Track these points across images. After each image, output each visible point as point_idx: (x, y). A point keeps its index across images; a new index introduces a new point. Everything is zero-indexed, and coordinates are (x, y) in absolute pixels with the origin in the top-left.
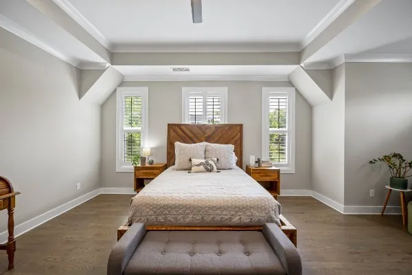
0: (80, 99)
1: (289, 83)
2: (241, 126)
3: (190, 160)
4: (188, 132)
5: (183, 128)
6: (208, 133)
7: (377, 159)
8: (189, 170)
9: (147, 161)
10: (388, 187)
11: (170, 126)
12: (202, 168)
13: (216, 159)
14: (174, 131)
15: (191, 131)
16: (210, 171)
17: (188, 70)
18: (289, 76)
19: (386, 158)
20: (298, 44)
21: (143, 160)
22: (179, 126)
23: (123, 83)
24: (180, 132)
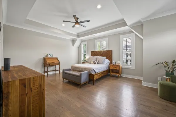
0: (73, 47)
1: (132, 31)
3: (91, 61)
4: (96, 53)
7: (160, 63)
8: (90, 63)
10: (165, 77)
11: (91, 52)
12: (93, 63)
13: (97, 61)
15: (97, 53)
16: (95, 64)
17: (94, 35)
23: (82, 41)
24: (94, 54)
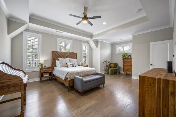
0: (8, 35)
1: (88, 42)
2: (77, 53)
3: (66, 64)
5: (58, 53)
6: (67, 55)
8: (67, 67)
9: (44, 66)
11: (53, 52)
14: (55, 54)
16: (73, 66)
17: (62, 33)
18: (88, 41)
19: (105, 62)
20: (92, 34)
21: (42, 65)
22: (57, 52)
